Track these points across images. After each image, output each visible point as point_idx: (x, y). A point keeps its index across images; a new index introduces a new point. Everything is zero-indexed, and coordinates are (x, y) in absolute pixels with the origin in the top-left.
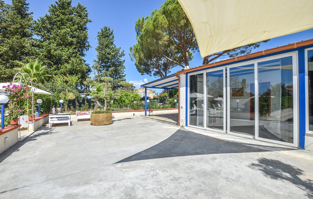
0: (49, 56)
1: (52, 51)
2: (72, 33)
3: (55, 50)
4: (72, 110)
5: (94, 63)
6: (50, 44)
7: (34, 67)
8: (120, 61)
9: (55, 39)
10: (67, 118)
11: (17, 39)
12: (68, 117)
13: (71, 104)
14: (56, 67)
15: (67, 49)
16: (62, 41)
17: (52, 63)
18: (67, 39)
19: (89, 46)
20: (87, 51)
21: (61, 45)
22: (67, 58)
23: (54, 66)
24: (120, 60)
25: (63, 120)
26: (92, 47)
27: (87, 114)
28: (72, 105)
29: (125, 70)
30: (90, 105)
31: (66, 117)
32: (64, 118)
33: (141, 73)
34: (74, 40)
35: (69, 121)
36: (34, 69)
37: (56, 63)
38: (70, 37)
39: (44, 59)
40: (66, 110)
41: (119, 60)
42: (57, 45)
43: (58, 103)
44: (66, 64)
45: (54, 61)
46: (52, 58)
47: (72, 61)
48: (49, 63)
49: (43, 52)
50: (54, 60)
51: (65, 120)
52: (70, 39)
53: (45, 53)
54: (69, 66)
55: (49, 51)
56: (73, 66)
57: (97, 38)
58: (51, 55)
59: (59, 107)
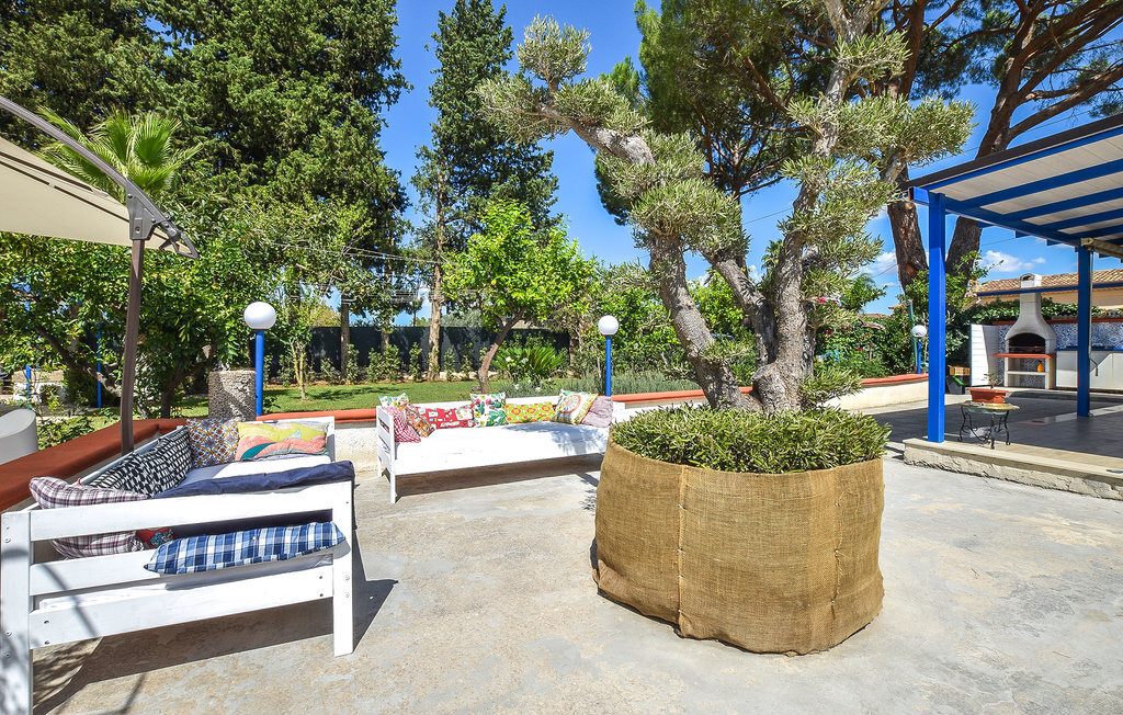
0: (221, 114)
1: (234, 89)
2: (323, 15)
3: (247, 88)
4: (327, 379)
5: (421, 163)
6: (222, 55)
7: (132, 143)
8: (533, 157)
9: (245, 33)
10: (312, 534)
11: (71, 31)
12: (324, 517)
13: (323, 353)
14: (254, 171)
15: (301, 87)
16: (278, 50)
17: (236, 154)
18: (304, 40)
19: (399, 82)
20: (389, 103)
21: (276, 69)
22: (304, 127)
23: (246, 168)
24: (535, 148)
25: (256, 565)
26: (412, 87)
27: (464, 424)
28: (327, 356)
29: (555, 194)
30: (405, 358)
31: (301, 520)
32: (264, 539)
33: (614, 216)
34: (335, 48)
35: (331, 581)
36: (132, 154)
37: (255, 153)
38: (317, 32)
39: (197, 128)
40: (300, 382)
41: (531, 149)
42: (257, 67)
43: (229, 325)
44: (296, 154)
45: (243, 141)
46: (235, 129)
47: (329, 138)
48: (220, 153)
49: (191, 97)
50: (244, 135)
51: (282, 560)
52: (317, 39)
53: (200, 102)
54: (311, 166)
55: (219, 92)
56: (333, 163)
57: (433, 45)
58: (229, 110)
59: (238, 362)
